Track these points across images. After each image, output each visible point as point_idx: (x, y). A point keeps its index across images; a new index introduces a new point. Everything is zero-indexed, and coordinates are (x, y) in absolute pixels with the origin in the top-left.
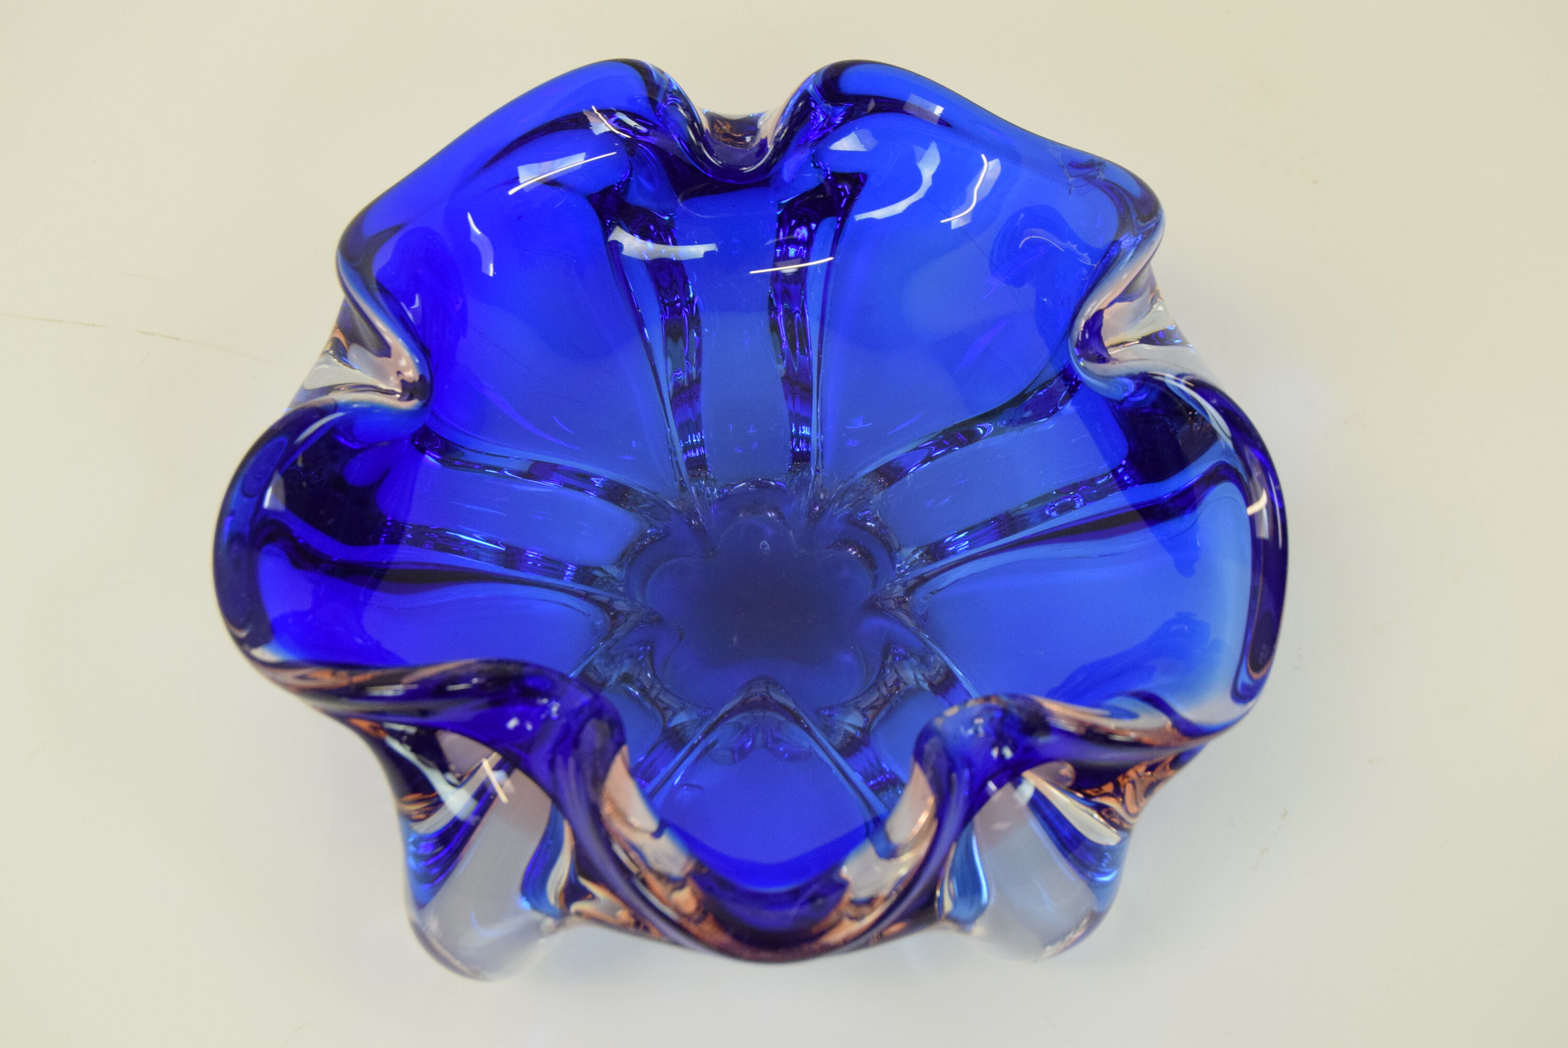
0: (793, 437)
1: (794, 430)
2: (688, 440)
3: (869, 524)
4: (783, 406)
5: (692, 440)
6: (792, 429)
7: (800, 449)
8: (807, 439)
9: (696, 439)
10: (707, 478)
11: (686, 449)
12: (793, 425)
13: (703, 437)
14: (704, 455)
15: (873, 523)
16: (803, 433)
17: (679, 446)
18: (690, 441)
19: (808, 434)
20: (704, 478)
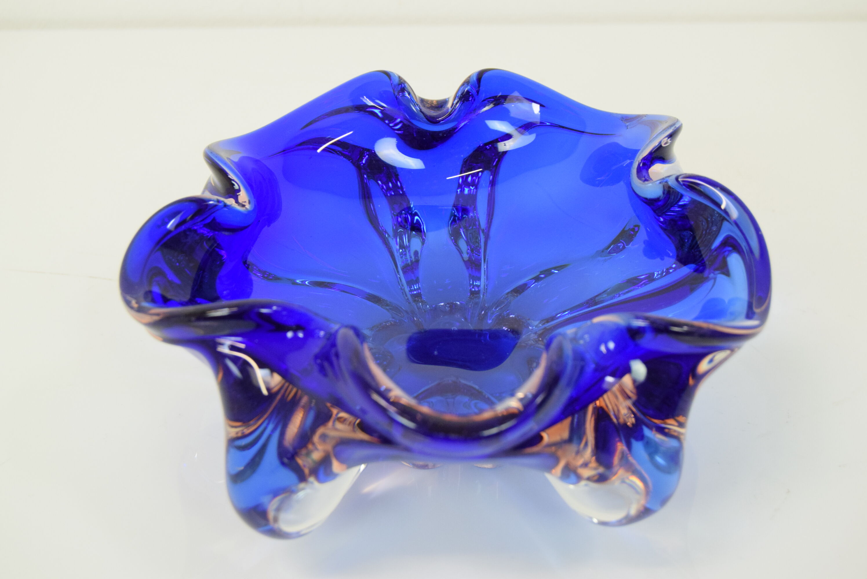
0: (470, 285)
1: (471, 282)
2: (412, 288)
3: (511, 316)
4: (465, 272)
5: (414, 287)
6: (470, 282)
7: (475, 289)
8: (478, 286)
9: (416, 286)
10: (422, 302)
11: (411, 291)
12: (471, 280)
13: (420, 286)
14: (420, 292)
15: (513, 315)
16: (476, 284)
17: (407, 290)
18: (413, 288)
19: (479, 284)
20: (421, 302)
